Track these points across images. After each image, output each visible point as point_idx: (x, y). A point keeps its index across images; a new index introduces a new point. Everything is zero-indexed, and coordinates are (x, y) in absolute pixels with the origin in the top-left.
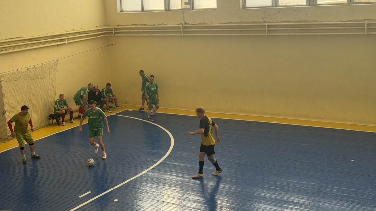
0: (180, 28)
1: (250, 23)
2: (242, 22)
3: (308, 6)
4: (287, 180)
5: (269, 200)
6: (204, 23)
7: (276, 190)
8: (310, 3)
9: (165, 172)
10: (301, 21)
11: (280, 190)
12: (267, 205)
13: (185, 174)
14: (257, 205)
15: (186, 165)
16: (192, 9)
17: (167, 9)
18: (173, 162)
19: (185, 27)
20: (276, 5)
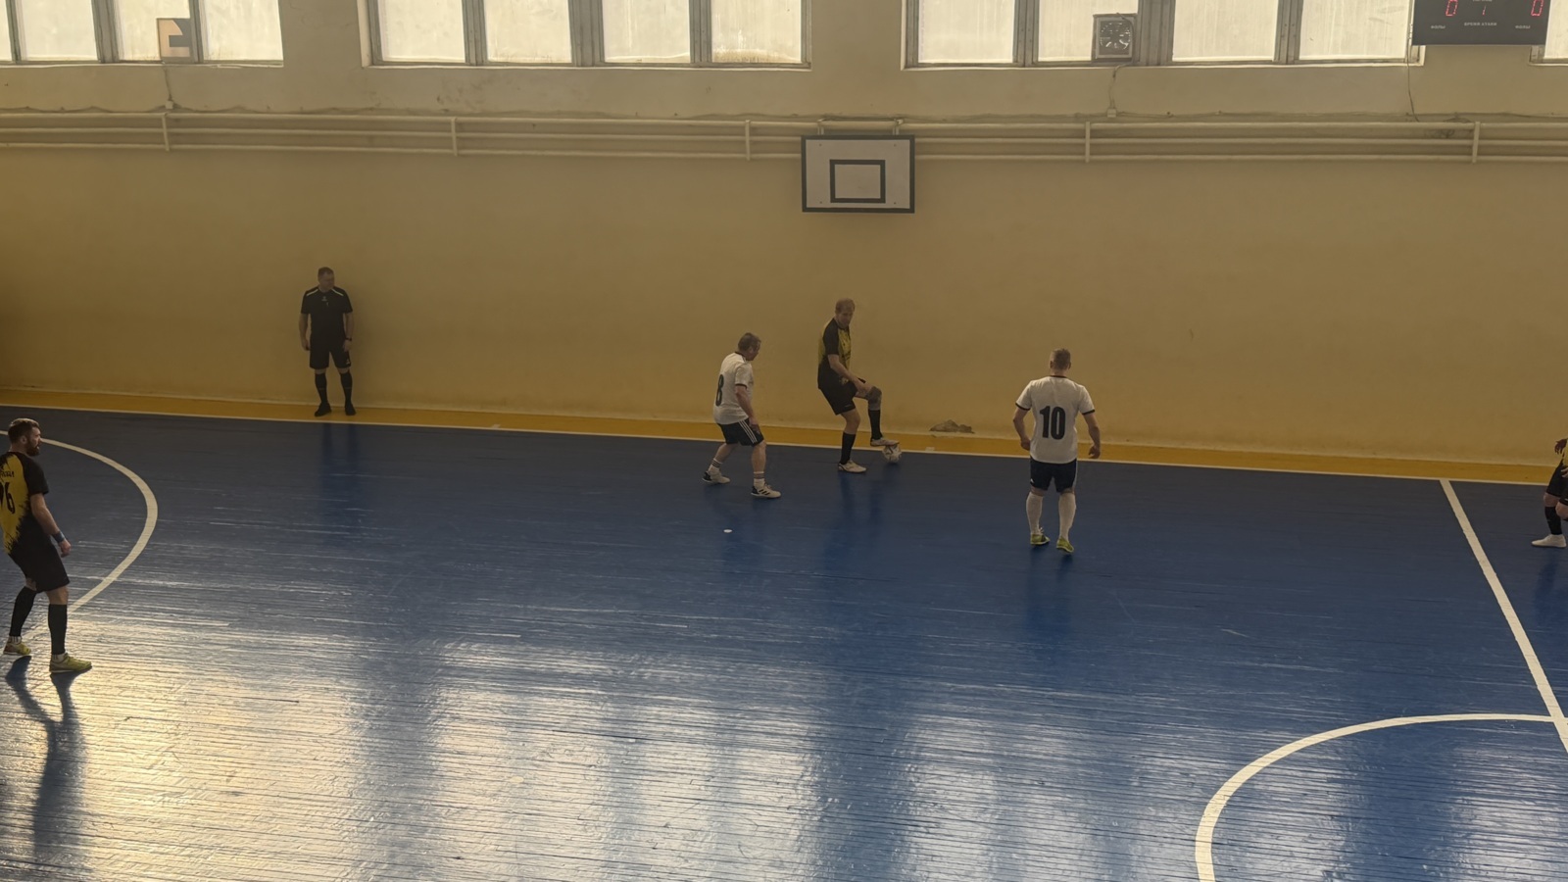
0: (157, 123)
1: (399, 112)
2: (371, 109)
3: (578, 66)
4: (545, 608)
5: (493, 675)
6: (243, 110)
7: (512, 641)
8: (582, 57)
9: (131, 615)
10: (559, 114)
11: (525, 639)
12: (484, 693)
13: (202, 615)
14: (455, 696)
15: (204, 585)
16: (196, 59)
17: (108, 56)
18: (157, 577)
19: (177, 120)
20: (480, 60)
